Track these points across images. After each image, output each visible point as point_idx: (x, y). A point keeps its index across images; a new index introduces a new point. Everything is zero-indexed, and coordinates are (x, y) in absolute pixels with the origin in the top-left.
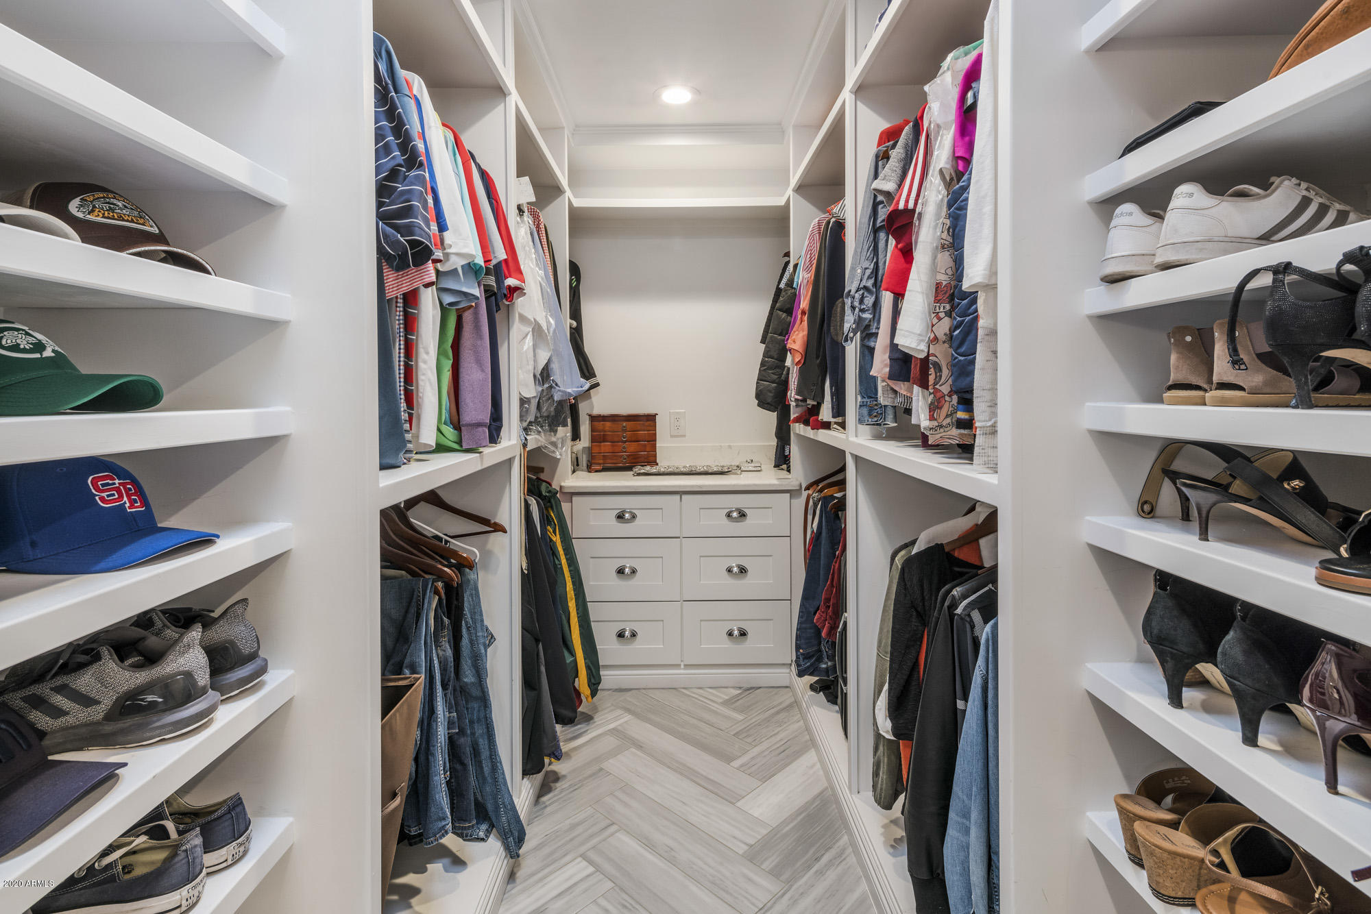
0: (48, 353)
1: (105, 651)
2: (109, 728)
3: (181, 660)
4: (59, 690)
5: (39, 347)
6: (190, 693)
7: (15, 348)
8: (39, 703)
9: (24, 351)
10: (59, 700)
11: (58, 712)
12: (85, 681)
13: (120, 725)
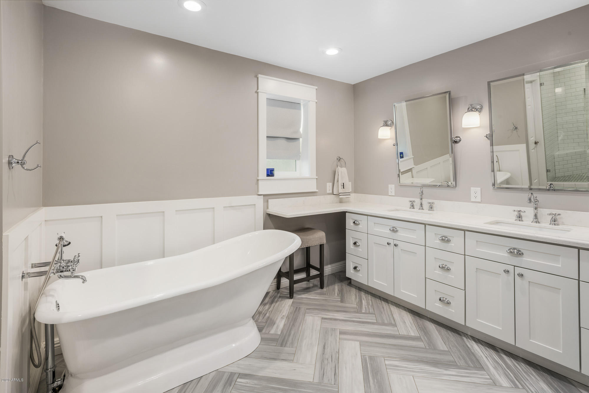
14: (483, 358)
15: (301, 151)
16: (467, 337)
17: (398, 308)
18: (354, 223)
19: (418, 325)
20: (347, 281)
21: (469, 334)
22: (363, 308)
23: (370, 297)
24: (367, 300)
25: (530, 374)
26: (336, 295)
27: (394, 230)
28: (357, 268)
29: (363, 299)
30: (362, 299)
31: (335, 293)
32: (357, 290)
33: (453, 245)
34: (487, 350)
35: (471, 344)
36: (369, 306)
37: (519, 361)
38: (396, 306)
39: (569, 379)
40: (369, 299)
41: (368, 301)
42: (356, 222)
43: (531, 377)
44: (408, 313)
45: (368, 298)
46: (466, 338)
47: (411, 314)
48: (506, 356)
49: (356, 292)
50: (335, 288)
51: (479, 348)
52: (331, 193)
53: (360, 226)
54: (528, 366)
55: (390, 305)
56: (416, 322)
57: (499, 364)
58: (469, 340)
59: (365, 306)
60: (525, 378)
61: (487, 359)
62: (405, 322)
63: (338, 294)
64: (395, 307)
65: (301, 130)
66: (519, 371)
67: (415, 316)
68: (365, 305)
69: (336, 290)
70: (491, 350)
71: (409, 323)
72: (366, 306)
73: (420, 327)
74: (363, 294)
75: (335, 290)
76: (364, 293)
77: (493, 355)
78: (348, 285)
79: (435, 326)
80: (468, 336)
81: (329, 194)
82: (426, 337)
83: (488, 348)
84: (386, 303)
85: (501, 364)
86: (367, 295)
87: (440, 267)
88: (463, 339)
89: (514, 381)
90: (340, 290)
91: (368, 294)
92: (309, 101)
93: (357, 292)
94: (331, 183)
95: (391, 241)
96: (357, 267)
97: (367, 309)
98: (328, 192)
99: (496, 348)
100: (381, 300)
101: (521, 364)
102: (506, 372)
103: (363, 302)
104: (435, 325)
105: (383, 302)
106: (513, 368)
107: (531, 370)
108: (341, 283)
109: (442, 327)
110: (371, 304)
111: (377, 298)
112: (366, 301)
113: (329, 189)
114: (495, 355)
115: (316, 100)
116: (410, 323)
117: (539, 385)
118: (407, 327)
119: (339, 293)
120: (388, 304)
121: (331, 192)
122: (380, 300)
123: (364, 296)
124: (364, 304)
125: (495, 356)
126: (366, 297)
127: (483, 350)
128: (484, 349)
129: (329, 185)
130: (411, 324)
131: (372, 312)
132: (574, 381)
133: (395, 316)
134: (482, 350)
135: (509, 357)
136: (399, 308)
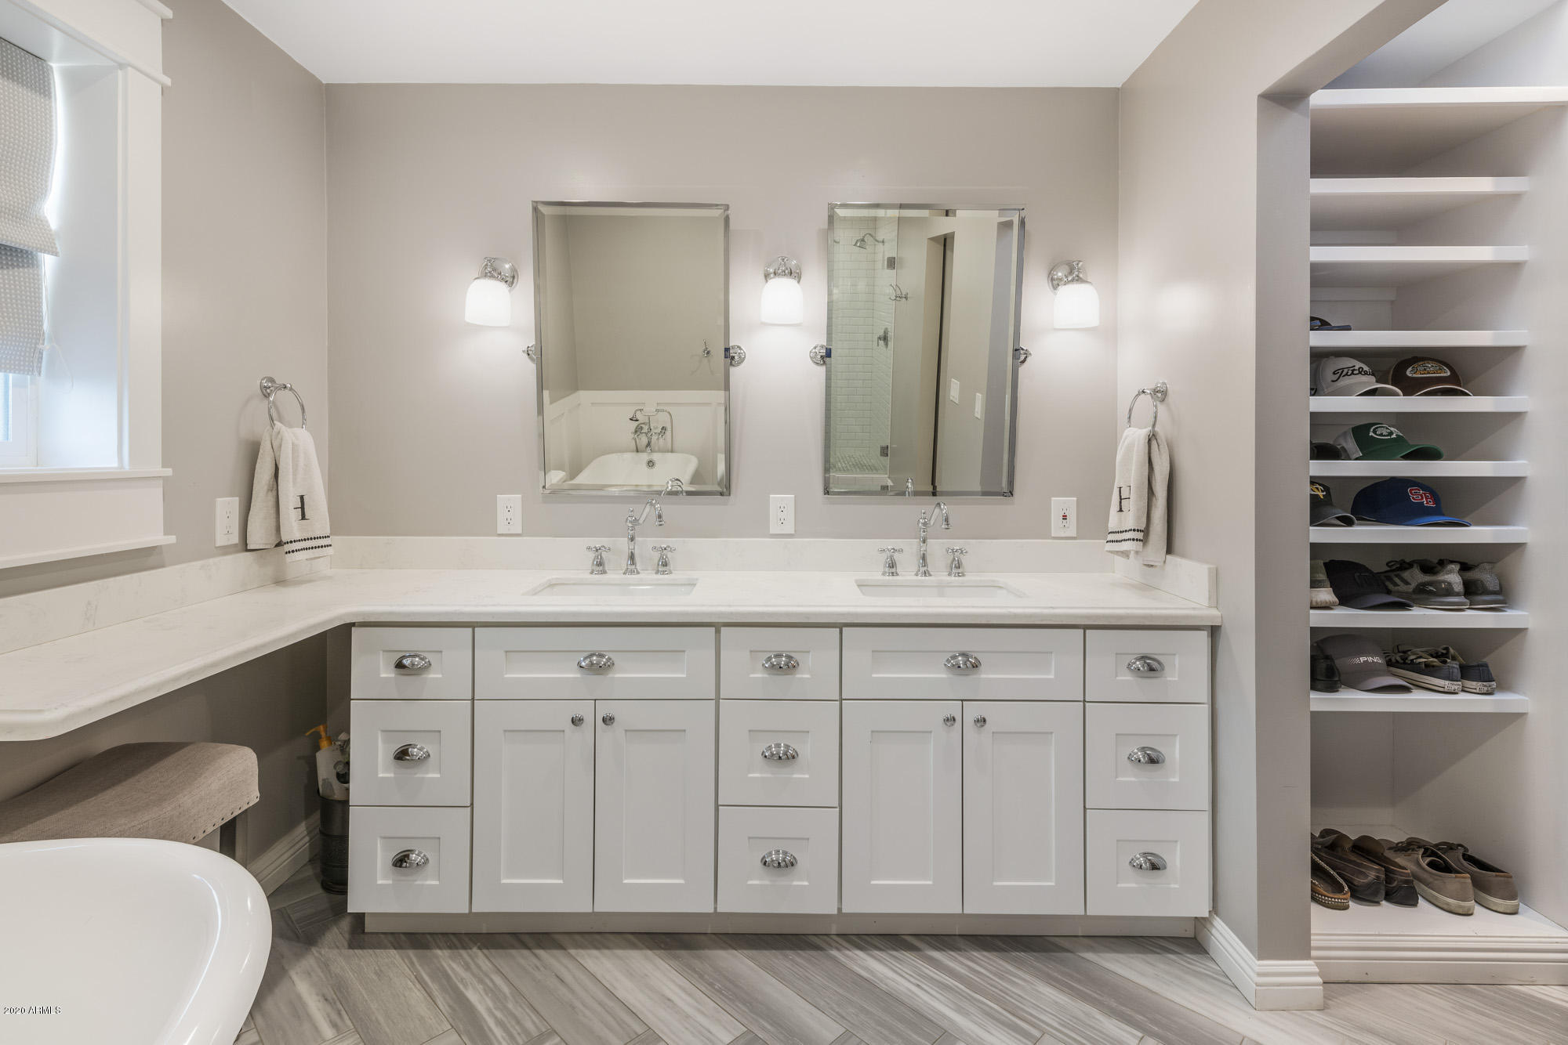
0: (1394, 436)
1: (1415, 565)
2: (1414, 596)
3: (1446, 577)
4: (1397, 576)
5: (1391, 433)
6: (1449, 592)
7: (1381, 435)
8: (1390, 579)
9: (1385, 436)
10: (1397, 580)
11: (1396, 585)
12: (1406, 575)
13: (1418, 596)
14: (918, 996)
15: (46, 326)
16: (839, 947)
17: (606, 952)
18: (399, 665)
19: (711, 985)
20: (335, 930)
21: (834, 932)
22: (491, 1030)
23: (481, 958)
24: (481, 981)
25: (1007, 973)
26: (328, 1032)
27: (598, 666)
28: (413, 856)
29: (462, 980)
30: (461, 987)
31: (316, 1029)
32: (411, 953)
33: (807, 676)
34: (901, 960)
35: (859, 962)
36: (510, 1006)
37: (965, 951)
38: (597, 948)
39: (1052, 939)
40: (484, 968)
41: (488, 981)
42: (406, 662)
43: (1017, 984)
44: (649, 952)
45: (479, 967)
46: (838, 949)
47: (658, 952)
48: (938, 953)
49: (412, 963)
50: (299, 997)
51: (887, 965)
52: (236, 545)
53: (431, 676)
54: (985, 953)
55: (573, 952)
56: (696, 976)
57: (951, 988)
58: (847, 952)
59: (496, 1018)
60: (1015, 996)
61: (923, 992)
62: (669, 1000)
63: (334, 1025)
64: (595, 952)
65: (52, 209)
66: (991, 982)
67: (673, 952)
68: (489, 1010)
69: (315, 1006)
70: (905, 953)
71: (683, 995)
72: (498, 1014)
73: (719, 991)
74: (443, 957)
75: (304, 1005)
76: (447, 952)
77: (922, 968)
78: (351, 946)
79: (749, 957)
80: (831, 938)
81: (226, 550)
82: (768, 1022)
83: (896, 950)
84: (557, 953)
85: (954, 985)
86: (463, 952)
87: (766, 756)
88: (834, 959)
89: (1017, 1024)
90: (331, 994)
91: (464, 948)
92: (121, 66)
93: (415, 959)
94: (237, 499)
95: (585, 710)
96: (408, 856)
97: (509, 1025)
98: (221, 540)
99: (906, 941)
100: (527, 947)
101: (973, 955)
102: (983, 1006)
103: (472, 996)
104: (745, 952)
105: (541, 952)
106: (976, 981)
107: (998, 960)
108: (314, 950)
109: (766, 949)
110: (506, 989)
111: (513, 947)
112: (480, 987)
113: (226, 530)
114: (925, 967)
115: (165, 72)
116: (684, 990)
117: (1042, 996)
118: (688, 1016)
119: (339, 1014)
120: (563, 951)
121: (235, 539)
122: (526, 952)
123: (454, 966)
124: (481, 1009)
125: (928, 968)
126: (467, 968)
127: (897, 967)
128: (894, 963)
129: (227, 508)
130: (690, 995)
131: (537, 1027)
132: (1057, 939)
133: (621, 994)
134: (894, 968)
135: (944, 951)
136: (608, 948)
